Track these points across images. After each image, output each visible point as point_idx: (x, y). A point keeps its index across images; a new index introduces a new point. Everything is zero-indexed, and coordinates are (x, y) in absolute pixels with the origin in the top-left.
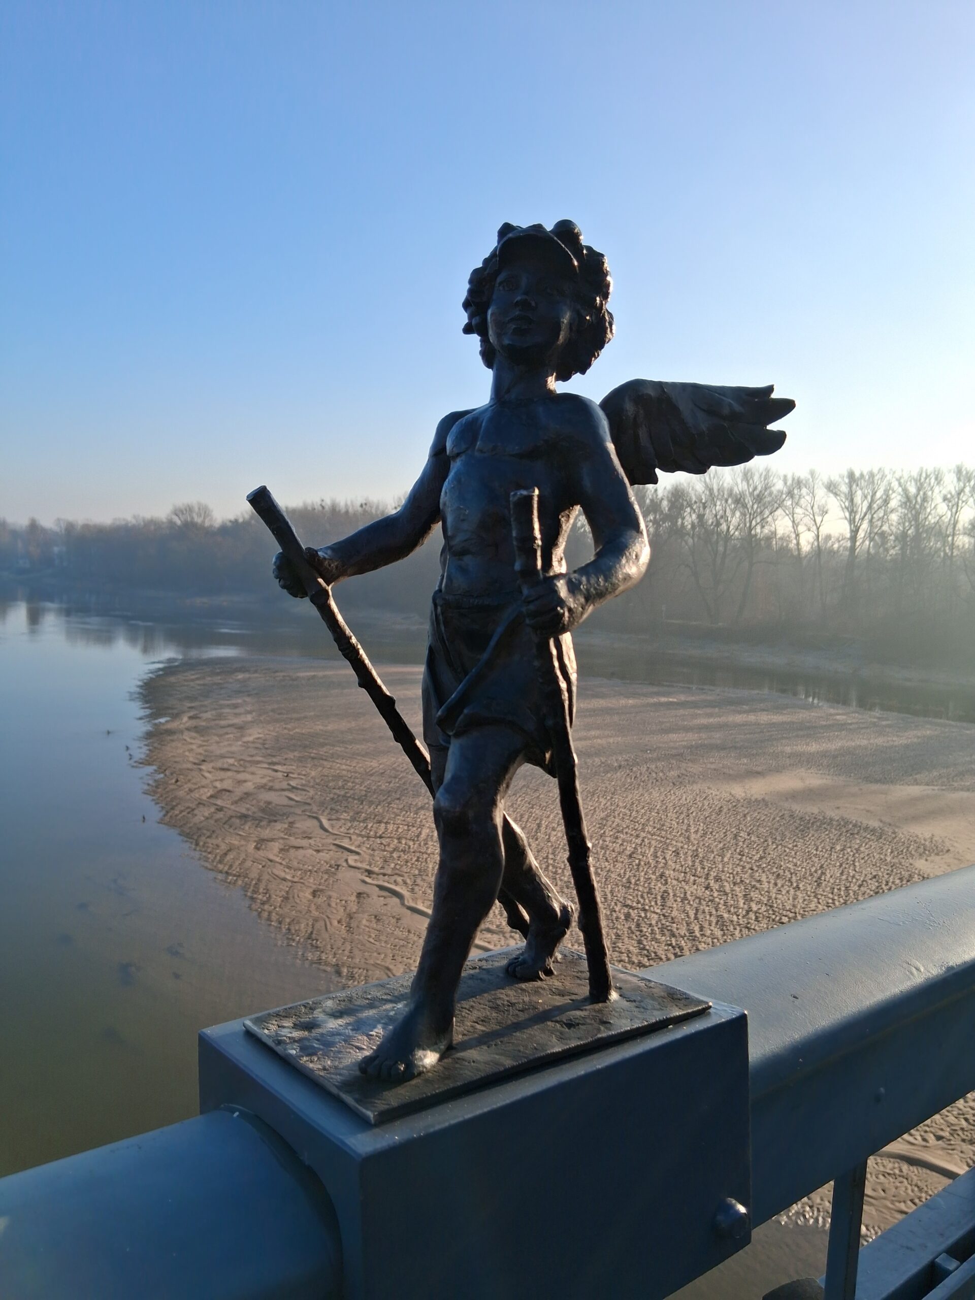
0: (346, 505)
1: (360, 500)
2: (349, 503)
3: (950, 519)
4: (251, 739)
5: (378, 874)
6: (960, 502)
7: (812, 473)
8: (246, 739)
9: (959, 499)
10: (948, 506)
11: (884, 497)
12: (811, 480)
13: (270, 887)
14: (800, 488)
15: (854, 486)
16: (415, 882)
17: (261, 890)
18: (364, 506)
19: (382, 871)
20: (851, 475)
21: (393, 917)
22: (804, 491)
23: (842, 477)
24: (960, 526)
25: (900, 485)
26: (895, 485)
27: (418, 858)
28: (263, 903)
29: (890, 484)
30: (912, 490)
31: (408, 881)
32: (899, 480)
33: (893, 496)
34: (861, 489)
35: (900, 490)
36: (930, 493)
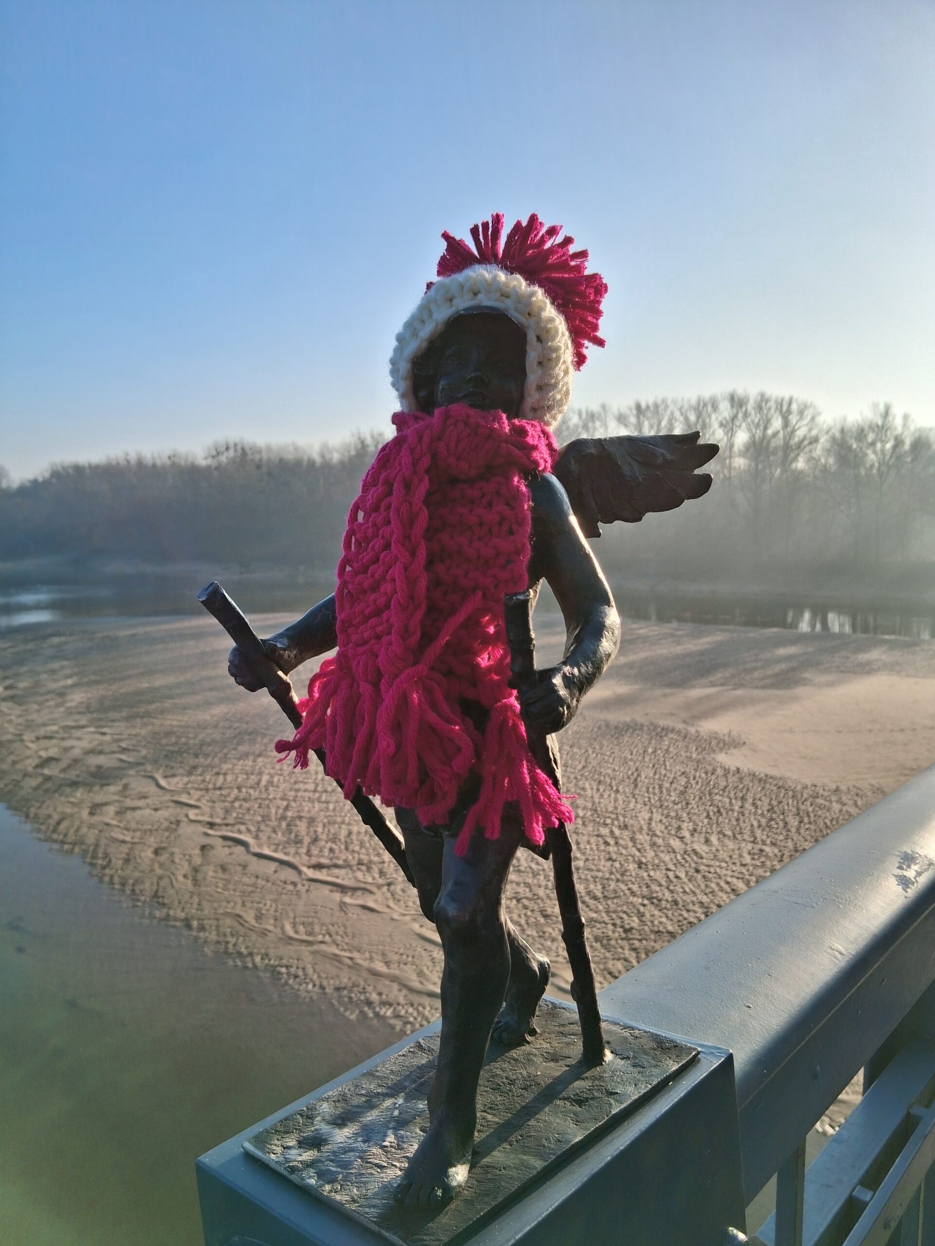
0: (153, 458)
1: (167, 452)
2: (156, 455)
3: (727, 443)
4: (73, 704)
5: (220, 825)
6: (734, 427)
7: (604, 407)
8: (68, 705)
9: (733, 424)
10: (724, 431)
11: (668, 426)
12: (602, 413)
13: (109, 850)
14: (594, 422)
15: (642, 417)
16: (259, 828)
17: (100, 855)
18: (172, 459)
19: (225, 822)
20: (638, 407)
21: (240, 865)
22: (598, 424)
23: (630, 409)
24: (736, 449)
25: (682, 414)
26: (677, 414)
27: (260, 804)
28: (104, 868)
29: (672, 413)
30: (693, 418)
31: (253, 829)
32: (680, 409)
33: (676, 424)
34: (648, 419)
35: (682, 419)
36: (707, 420)
